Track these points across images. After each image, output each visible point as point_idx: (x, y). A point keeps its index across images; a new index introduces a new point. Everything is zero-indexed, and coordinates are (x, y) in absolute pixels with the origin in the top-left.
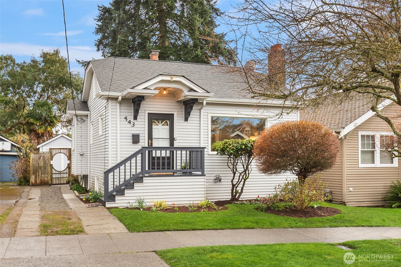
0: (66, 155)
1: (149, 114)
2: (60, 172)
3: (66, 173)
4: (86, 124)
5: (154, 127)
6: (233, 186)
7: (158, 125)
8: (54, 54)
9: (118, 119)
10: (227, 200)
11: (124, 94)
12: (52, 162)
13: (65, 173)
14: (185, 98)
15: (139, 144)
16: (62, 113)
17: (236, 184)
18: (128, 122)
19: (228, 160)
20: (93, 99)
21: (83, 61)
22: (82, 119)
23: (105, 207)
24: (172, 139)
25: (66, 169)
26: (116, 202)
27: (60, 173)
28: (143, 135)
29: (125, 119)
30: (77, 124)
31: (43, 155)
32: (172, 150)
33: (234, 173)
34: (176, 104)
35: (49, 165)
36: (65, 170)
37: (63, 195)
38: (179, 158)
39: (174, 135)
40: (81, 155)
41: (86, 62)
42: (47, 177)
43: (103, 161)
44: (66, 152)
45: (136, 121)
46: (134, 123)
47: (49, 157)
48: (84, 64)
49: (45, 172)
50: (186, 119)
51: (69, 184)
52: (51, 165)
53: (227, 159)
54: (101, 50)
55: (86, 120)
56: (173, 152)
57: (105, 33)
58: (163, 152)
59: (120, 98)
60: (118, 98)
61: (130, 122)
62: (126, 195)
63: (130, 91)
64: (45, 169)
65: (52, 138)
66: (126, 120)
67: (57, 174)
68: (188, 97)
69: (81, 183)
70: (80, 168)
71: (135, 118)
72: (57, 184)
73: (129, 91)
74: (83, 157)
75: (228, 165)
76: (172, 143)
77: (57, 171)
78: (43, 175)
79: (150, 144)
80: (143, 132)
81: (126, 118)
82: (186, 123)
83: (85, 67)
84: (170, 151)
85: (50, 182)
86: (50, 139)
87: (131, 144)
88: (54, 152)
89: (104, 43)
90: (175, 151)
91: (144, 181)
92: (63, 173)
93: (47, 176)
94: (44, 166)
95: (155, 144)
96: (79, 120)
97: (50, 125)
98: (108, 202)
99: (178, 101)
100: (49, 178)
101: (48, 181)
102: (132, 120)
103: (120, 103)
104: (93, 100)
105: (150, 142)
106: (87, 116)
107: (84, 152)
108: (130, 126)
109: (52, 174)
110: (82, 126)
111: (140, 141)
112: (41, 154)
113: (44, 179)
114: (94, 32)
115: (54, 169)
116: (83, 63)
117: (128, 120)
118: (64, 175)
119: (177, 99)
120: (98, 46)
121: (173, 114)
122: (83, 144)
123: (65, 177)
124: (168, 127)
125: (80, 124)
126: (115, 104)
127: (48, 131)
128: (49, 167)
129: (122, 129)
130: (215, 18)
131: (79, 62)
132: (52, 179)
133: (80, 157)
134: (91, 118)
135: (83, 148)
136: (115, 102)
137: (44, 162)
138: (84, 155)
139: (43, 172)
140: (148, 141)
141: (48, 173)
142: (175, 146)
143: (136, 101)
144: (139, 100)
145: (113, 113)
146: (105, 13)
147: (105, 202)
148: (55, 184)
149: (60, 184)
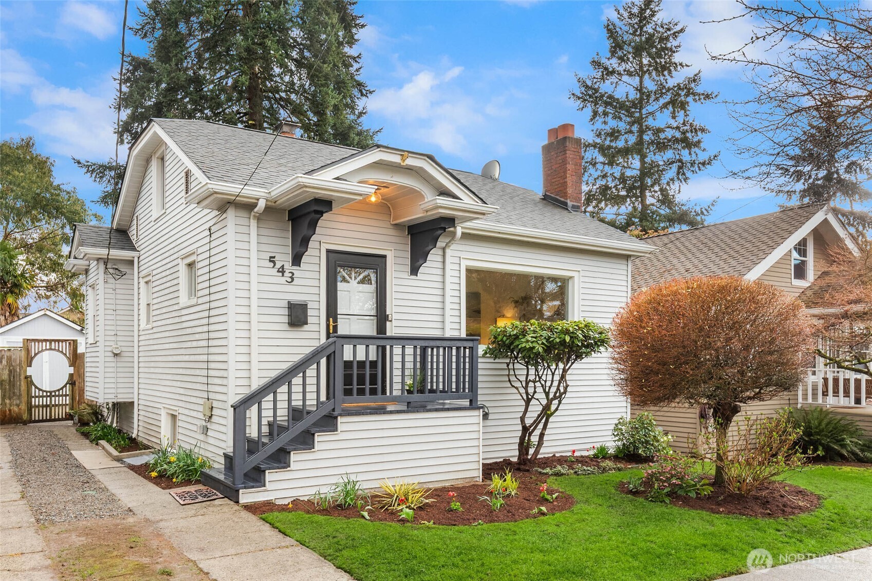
0: (65, 355)
1: (328, 251)
2: (51, 392)
3: (66, 395)
4: (130, 282)
5: (341, 286)
6: (525, 429)
7: (349, 282)
8: (22, 146)
9: (254, 262)
10: (498, 460)
11: (273, 194)
12: (29, 371)
13: (62, 396)
14: (429, 213)
15: (306, 327)
16: (37, 271)
17: (530, 427)
18: (278, 271)
19: (509, 369)
20: (153, 218)
21: (88, 162)
22: (117, 269)
23: (237, 502)
24: (382, 318)
25: (65, 386)
26: (269, 486)
27: (51, 396)
28: (316, 305)
29: (270, 261)
30: (106, 282)
31: (8, 354)
32: (382, 343)
33: (528, 402)
34: (392, 232)
35: (22, 377)
36: (62, 389)
37: (73, 452)
38: (397, 365)
39: (385, 307)
40: (116, 355)
41: (94, 165)
42: (18, 405)
43: (205, 373)
44: (64, 347)
45: (297, 268)
46: (293, 274)
47: (24, 359)
48: (90, 169)
49: (14, 393)
50: (414, 271)
51: (72, 419)
52: (28, 379)
53: (505, 366)
54: (128, 143)
55: (128, 271)
56: (384, 348)
57: (137, 108)
58: (361, 349)
59: (262, 204)
60: (257, 203)
61: (282, 271)
62: (293, 466)
63: (304, 180)
64: (14, 386)
65: (16, 319)
66: (272, 264)
67: (43, 397)
68: (441, 211)
69: (110, 420)
70: (113, 386)
71: (297, 260)
72: (43, 421)
73: (300, 180)
74: (119, 359)
75: (509, 381)
76: (381, 328)
77: (43, 391)
78: (7, 401)
79: (331, 328)
80: (316, 298)
81: (272, 260)
82: (413, 281)
83: (92, 173)
84: (378, 347)
85: (25, 417)
86: (12, 322)
87: (286, 327)
88: (34, 348)
89: (134, 131)
90: (388, 347)
91: (340, 427)
92: (59, 396)
93: (18, 402)
94: (10, 380)
95: (344, 328)
96: (111, 271)
97: (12, 292)
98: (245, 488)
99: (396, 224)
100: (23, 407)
101: (20, 413)
102: (288, 266)
103: (259, 219)
104: (152, 223)
105: (331, 323)
106: (131, 263)
107: (124, 349)
108: (283, 280)
109: (30, 397)
110: (118, 286)
111: (310, 320)
112: (3, 353)
113: (10, 410)
114: (112, 107)
115: (36, 387)
116: (88, 166)
117: (278, 265)
118: (61, 401)
119: (394, 219)
120: (121, 134)
121: (385, 257)
122: (119, 328)
123: (62, 405)
124: (372, 288)
125: (112, 280)
126: (244, 221)
127: (9, 305)
128: (22, 383)
129: (263, 287)
130: (357, 98)
131: (79, 162)
132: (30, 407)
133: (112, 359)
134: (141, 269)
135: (120, 338)
136: (243, 214)
137: (10, 371)
138: (123, 354)
139: (7, 395)
140: (328, 320)
141: (20, 395)
142: (388, 334)
143: (309, 213)
144: (316, 212)
145: (240, 245)
146: (136, 69)
147: (238, 491)
148: (39, 421)
149: (51, 420)
